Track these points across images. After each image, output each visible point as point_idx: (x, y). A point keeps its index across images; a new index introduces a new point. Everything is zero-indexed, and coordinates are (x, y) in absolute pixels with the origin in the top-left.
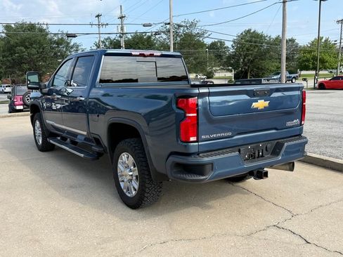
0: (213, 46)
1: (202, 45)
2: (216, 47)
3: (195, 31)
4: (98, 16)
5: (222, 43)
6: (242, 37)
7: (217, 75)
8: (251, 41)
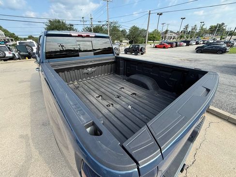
0: (122, 31)
1: (119, 31)
2: (123, 32)
3: (117, 25)
4: (83, 18)
5: (125, 30)
6: (132, 28)
7: (123, 41)
8: (135, 30)
